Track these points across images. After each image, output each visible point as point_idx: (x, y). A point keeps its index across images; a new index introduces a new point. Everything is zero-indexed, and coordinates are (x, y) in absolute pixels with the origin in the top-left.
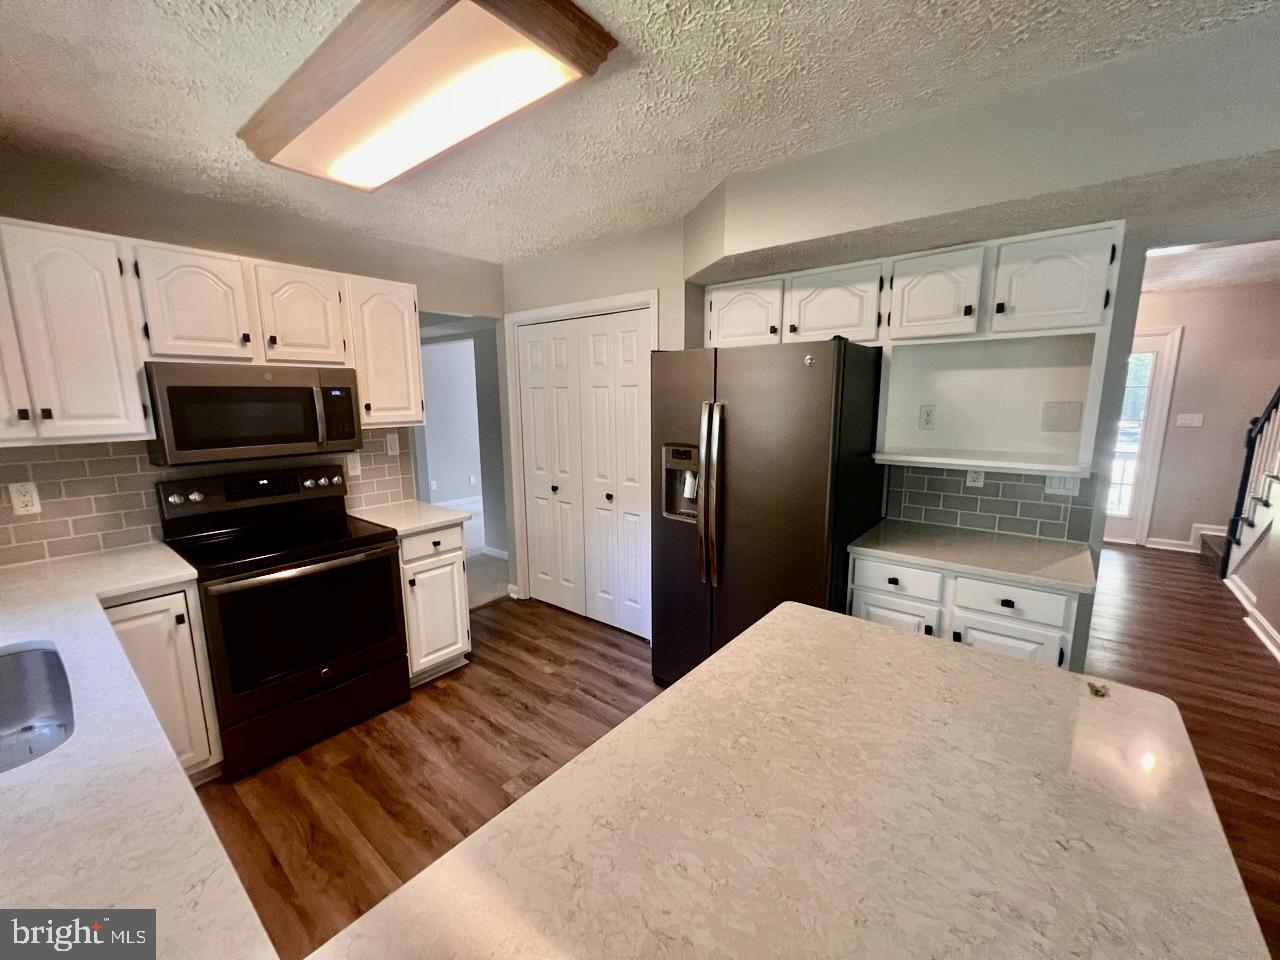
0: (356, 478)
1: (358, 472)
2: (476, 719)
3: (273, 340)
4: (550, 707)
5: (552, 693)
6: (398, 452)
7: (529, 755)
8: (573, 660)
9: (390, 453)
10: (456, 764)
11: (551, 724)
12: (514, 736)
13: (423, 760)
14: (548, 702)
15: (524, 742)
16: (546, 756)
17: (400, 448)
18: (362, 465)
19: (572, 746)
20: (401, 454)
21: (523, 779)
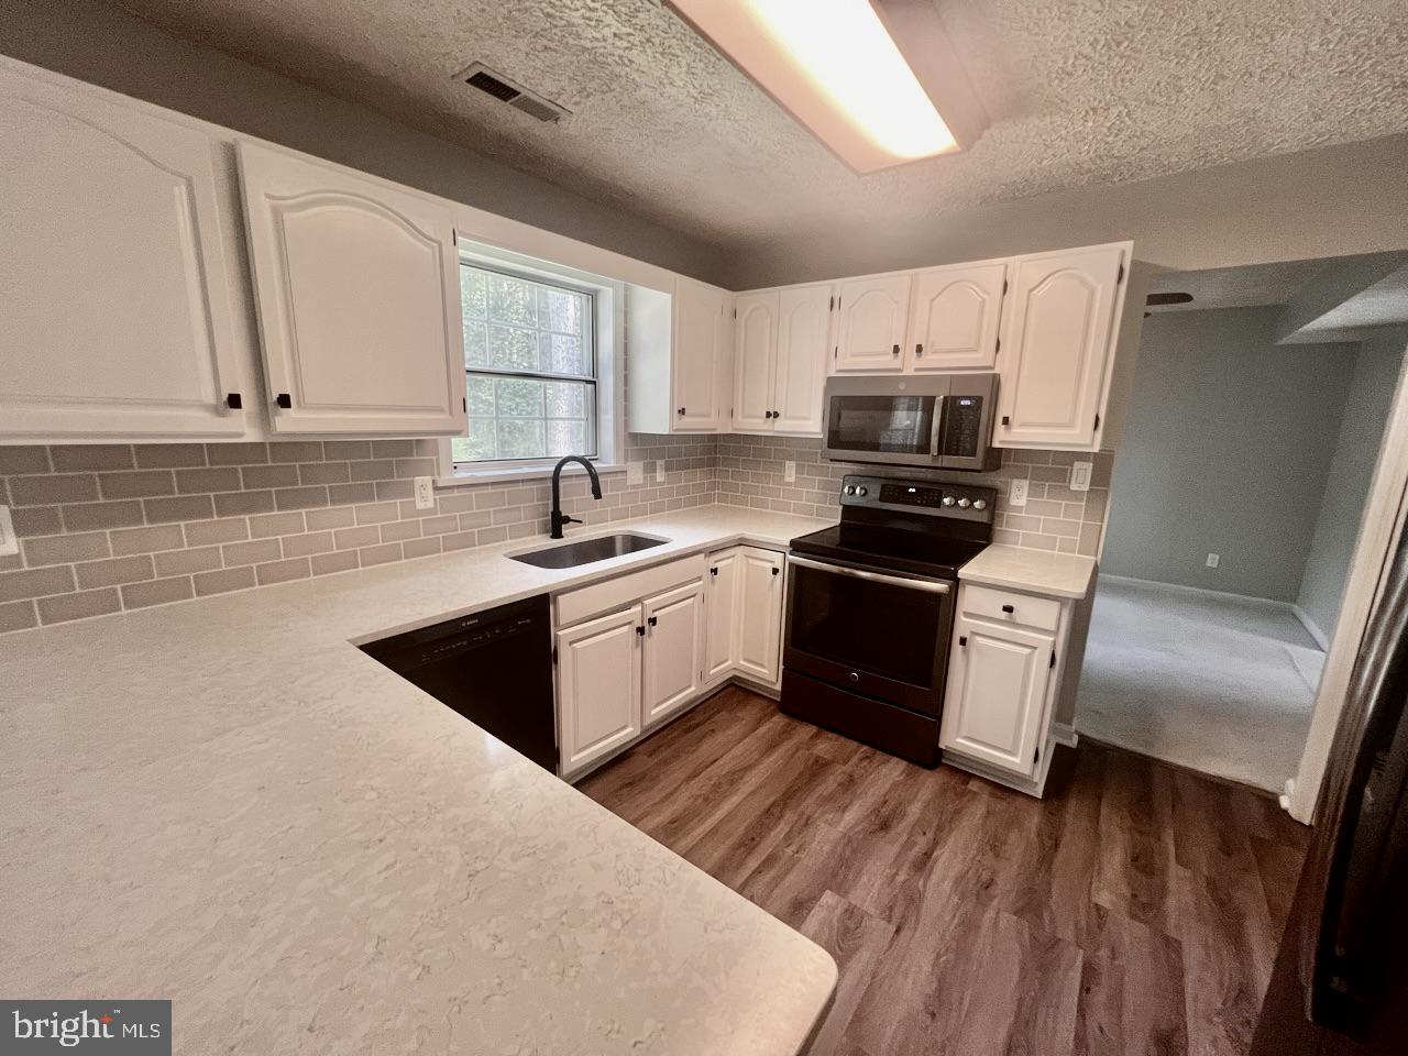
0: (1019, 509)
1: (1022, 502)
2: (930, 835)
3: (919, 349)
4: (1007, 920)
5: (1046, 914)
6: (1086, 488)
7: (891, 909)
8: (1173, 934)
9: (1074, 487)
10: (848, 839)
11: (969, 927)
12: (921, 883)
13: (844, 809)
14: (1019, 912)
15: (914, 900)
16: (898, 931)
17: (1091, 485)
18: (1029, 495)
19: (935, 965)
20: (1091, 490)
21: (847, 910)
